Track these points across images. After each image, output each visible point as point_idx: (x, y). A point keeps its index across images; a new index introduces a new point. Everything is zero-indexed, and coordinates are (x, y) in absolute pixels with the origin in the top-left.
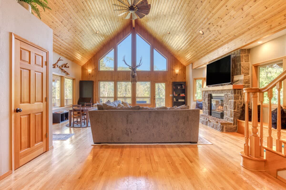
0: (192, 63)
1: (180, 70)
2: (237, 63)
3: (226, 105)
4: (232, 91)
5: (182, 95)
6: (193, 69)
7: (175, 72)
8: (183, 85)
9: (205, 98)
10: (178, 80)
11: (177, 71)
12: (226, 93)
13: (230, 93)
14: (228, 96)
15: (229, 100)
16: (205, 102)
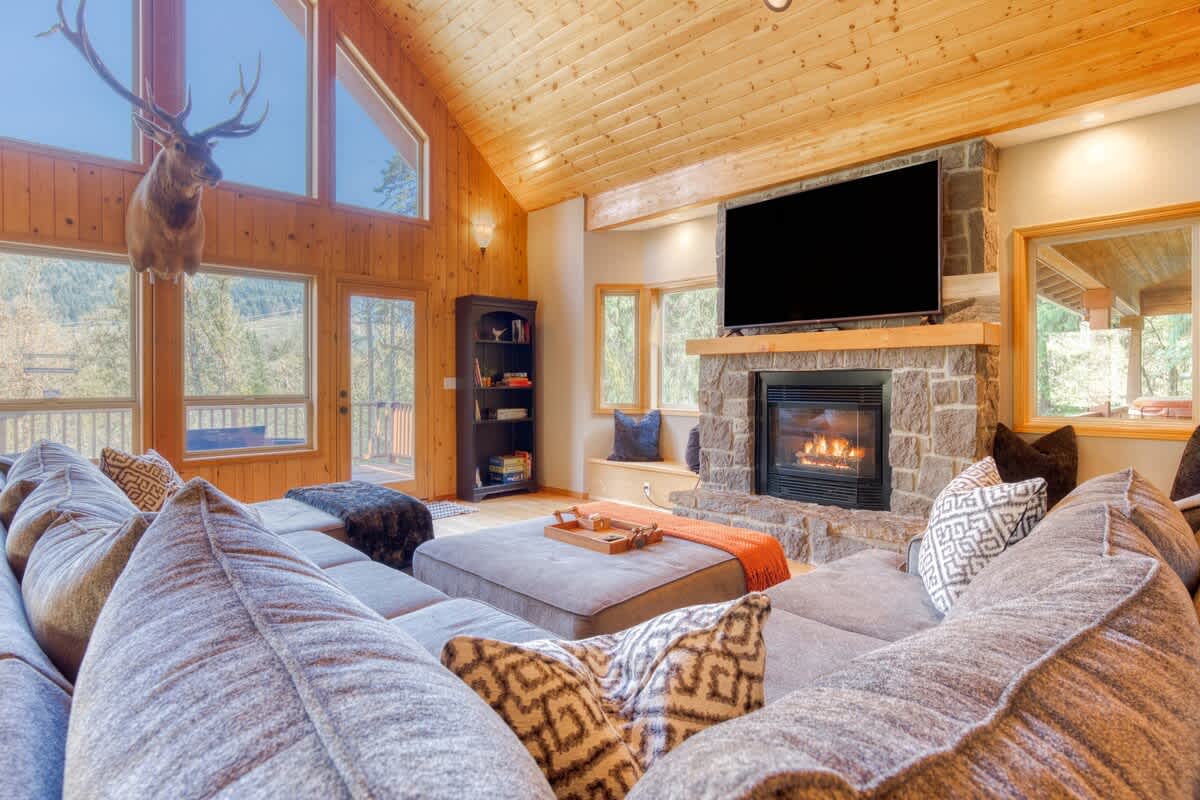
0: (586, 197)
1: (498, 228)
2: (951, 208)
3: (912, 434)
4: (962, 359)
5: (515, 380)
6: (590, 228)
7: (471, 238)
8: (519, 323)
9: (722, 398)
10: (491, 286)
11: (483, 228)
12: (906, 369)
13: (941, 365)
14: (925, 385)
15: (938, 408)
16: (725, 418)
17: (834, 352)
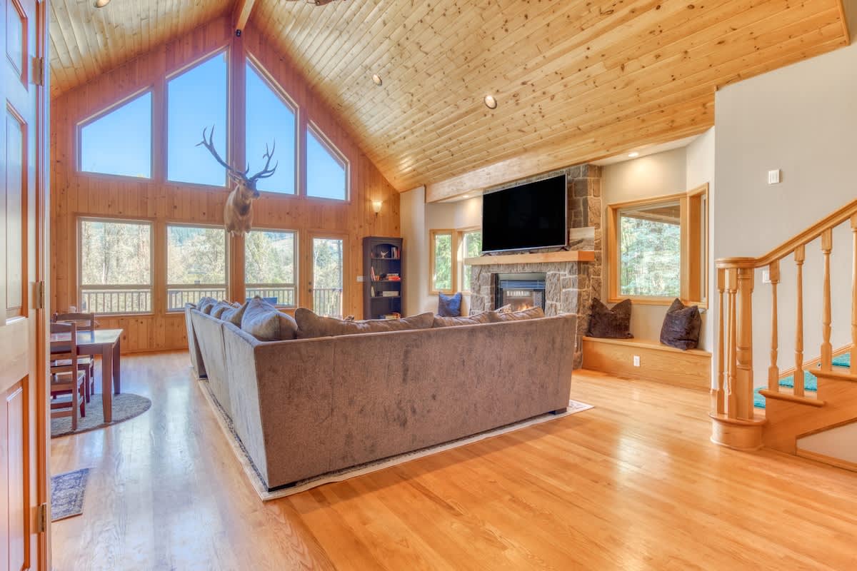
0: (425, 186)
1: (385, 202)
2: (576, 196)
3: (554, 302)
4: (572, 267)
5: (392, 277)
6: (428, 201)
7: (371, 207)
8: (394, 249)
9: (480, 286)
10: (381, 232)
11: (377, 204)
12: (552, 272)
13: (565, 271)
14: (558, 280)
15: (564, 290)
16: (481, 296)
17: (524, 264)
